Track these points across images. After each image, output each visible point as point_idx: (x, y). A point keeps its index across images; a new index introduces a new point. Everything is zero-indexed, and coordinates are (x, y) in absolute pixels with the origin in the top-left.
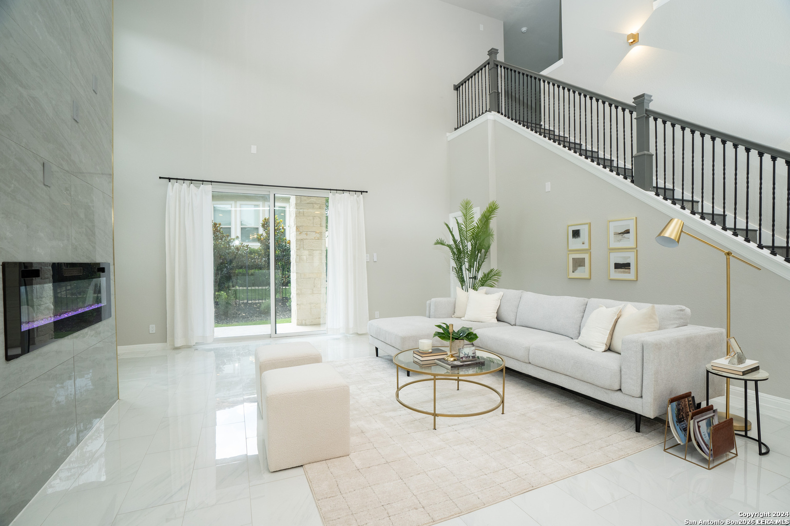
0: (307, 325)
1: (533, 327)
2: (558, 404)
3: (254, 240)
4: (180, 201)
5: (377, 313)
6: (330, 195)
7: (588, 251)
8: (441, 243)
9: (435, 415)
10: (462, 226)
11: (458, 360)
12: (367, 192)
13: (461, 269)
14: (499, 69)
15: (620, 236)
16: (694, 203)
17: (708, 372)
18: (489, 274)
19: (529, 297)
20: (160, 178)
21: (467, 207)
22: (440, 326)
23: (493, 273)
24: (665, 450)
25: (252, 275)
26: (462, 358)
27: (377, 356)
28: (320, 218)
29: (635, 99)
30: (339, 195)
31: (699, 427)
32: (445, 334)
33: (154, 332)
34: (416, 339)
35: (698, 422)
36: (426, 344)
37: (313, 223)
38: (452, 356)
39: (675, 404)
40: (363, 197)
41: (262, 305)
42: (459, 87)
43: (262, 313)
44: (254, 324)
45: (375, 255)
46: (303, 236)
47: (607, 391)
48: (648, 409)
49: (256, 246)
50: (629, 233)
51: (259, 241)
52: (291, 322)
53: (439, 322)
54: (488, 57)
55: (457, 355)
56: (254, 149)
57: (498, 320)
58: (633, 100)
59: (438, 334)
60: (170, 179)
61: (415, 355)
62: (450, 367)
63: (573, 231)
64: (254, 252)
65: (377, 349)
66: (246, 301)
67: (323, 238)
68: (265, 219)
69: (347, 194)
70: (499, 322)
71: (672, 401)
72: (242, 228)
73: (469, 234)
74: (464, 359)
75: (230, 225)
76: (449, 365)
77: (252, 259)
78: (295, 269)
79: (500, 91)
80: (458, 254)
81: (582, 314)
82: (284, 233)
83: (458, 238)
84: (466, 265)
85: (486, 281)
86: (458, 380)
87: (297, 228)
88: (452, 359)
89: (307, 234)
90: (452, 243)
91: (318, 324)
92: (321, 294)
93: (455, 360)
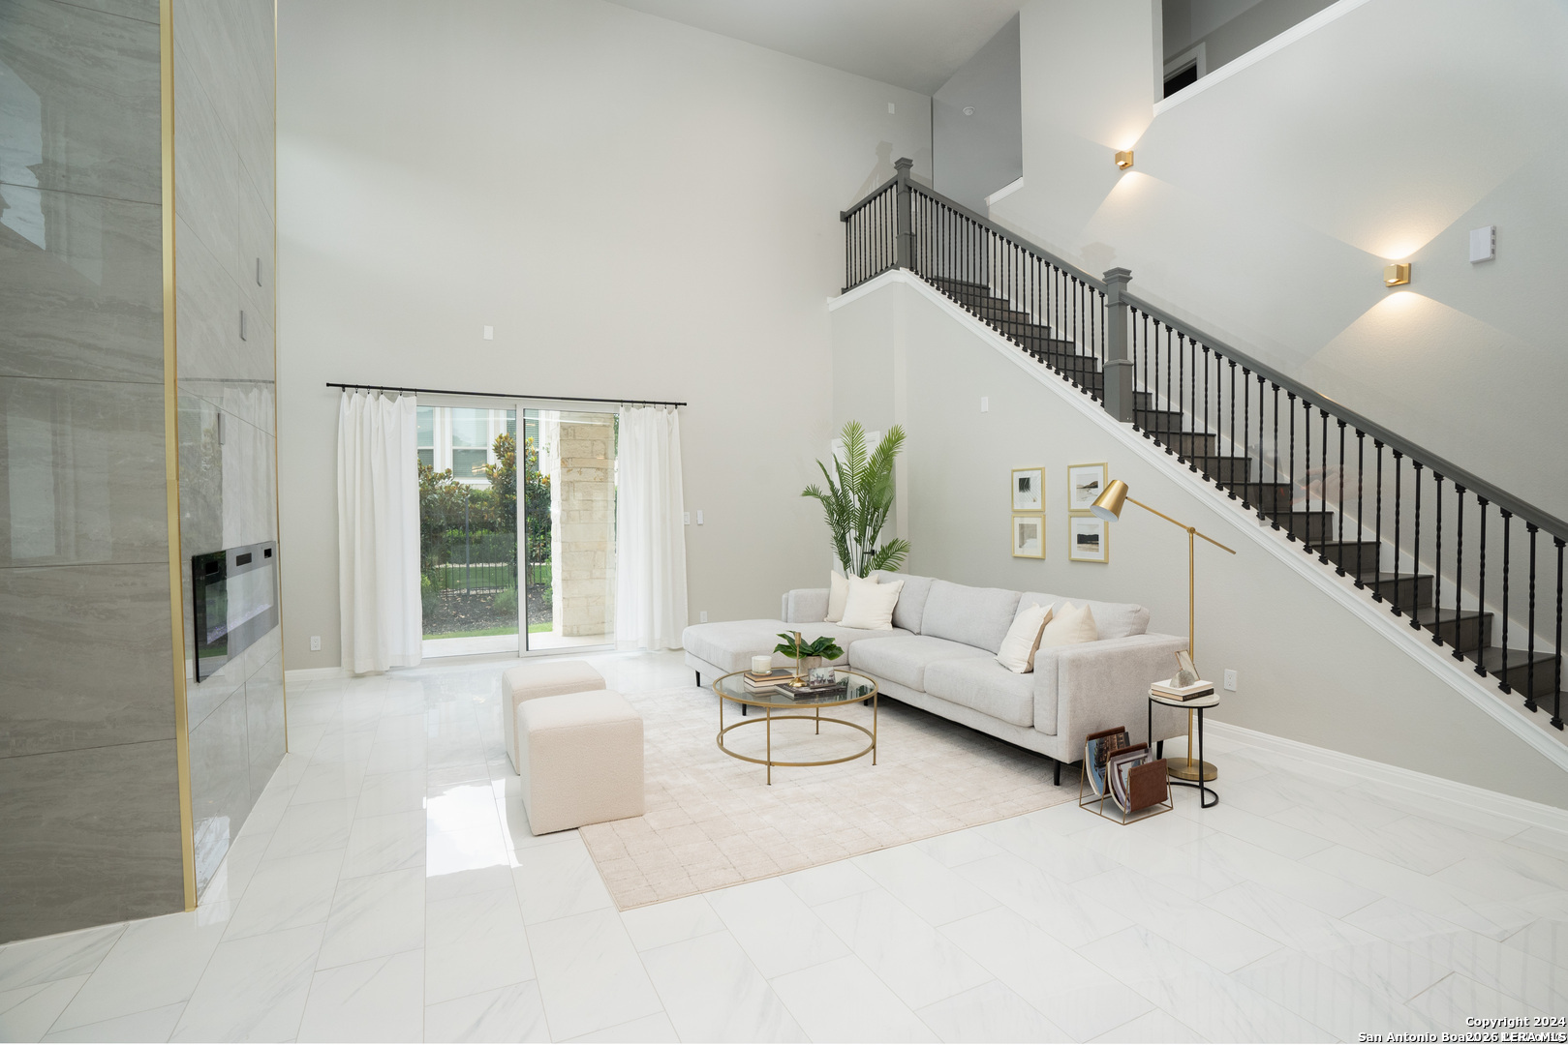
0: (580, 636)
1: (942, 636)
2: (962, 751)
3: (479, 475)
4: (362, 424)
5: (703, 614)
6: (622, 410)
7: (1040, 513)
8: (811, 492)
9: (770, 764)
10: (844, 467)
11: (808, 685)
12: (685, 404)
13: (843, 536)
14: (913, 194)
15: (1085, 491)
16: (1208, 438)
17: (1150, 700)
18: (890, 546)
19: (942, 587)
20: (328, 385)
21: (854, 435)
22: (783, 636)
23: (895, 548)
24: (1081, 806)
25: (479, 541)
26: (813, 682)
27: (699, 685)
28: (604, 444)
29: (1105, 274)
30: (635, 410)
31: (1120, 771)
32: (791, 648)
33: (319, 649)
34: (749, 654)
35: (1118, 765)
36: (762, 663)
37: (592, 452)
38: (800, 680)
39: (1095, 742)
40: (679, 413)
41: (497, 598)
42: (850, 216)
43: (497, 614)
44: (484, 635)
45: (700, 513)
46: (574, 476)
47: (1018, 729)
48: (1061, 751)
49: (483, 485)
50: (1097, 487)
51: (489, 479)
52: (551, 630)
53: (785, 628)
54: (895, 172)
55: (807, 679)
56: (488, 333)
57: (895, 625)
58: (1103, 277)
59: (781, 648)
60: (344, 386)
61: (746, 680)
62: (793, 695)
63: (1020, 480)
64: (483, 500)
65: (698, 674)
66: (465, 591)
67: (609, 479)
68: (501, 437)
69: (650, 409)
70: (897, 630)
71: (1091, 738)
72: (454, 451)
73: (857, 481)
74: (816, 684)
75: (432, 444)
76: (792, 692)
77: (476, 511)
78: (559, 534)
79: (913, 231)
80: (839, 511)
81: (1011, 617)
82: (536, 464)
83: (837, 485)
84: (853, 534)
85: (885, 559)
86: (818, 719)
87: (563, 462)
88: (799, 685)
89: (580, 473)
90: (829, 493)
91: (602, 634)
92: (605, 579)
93: (803, 686)
